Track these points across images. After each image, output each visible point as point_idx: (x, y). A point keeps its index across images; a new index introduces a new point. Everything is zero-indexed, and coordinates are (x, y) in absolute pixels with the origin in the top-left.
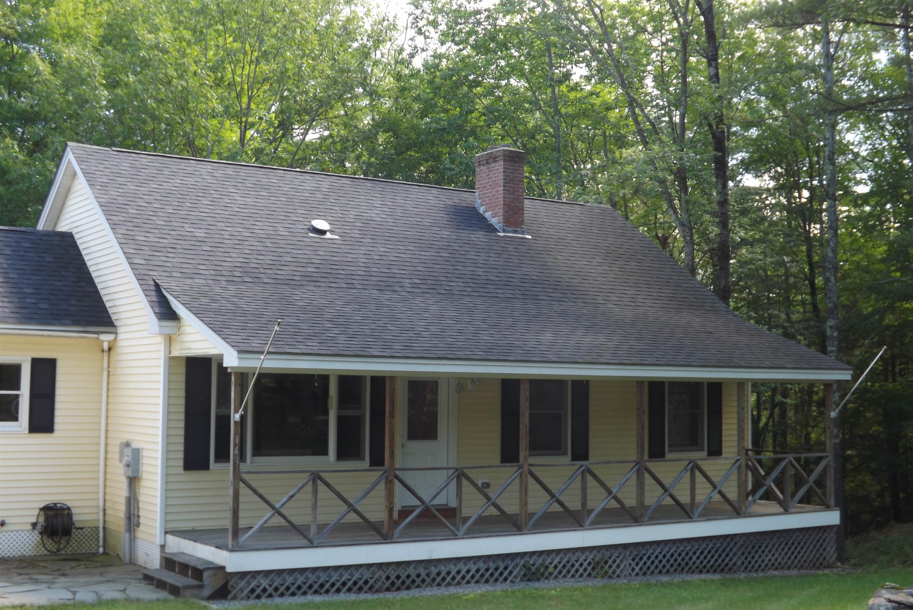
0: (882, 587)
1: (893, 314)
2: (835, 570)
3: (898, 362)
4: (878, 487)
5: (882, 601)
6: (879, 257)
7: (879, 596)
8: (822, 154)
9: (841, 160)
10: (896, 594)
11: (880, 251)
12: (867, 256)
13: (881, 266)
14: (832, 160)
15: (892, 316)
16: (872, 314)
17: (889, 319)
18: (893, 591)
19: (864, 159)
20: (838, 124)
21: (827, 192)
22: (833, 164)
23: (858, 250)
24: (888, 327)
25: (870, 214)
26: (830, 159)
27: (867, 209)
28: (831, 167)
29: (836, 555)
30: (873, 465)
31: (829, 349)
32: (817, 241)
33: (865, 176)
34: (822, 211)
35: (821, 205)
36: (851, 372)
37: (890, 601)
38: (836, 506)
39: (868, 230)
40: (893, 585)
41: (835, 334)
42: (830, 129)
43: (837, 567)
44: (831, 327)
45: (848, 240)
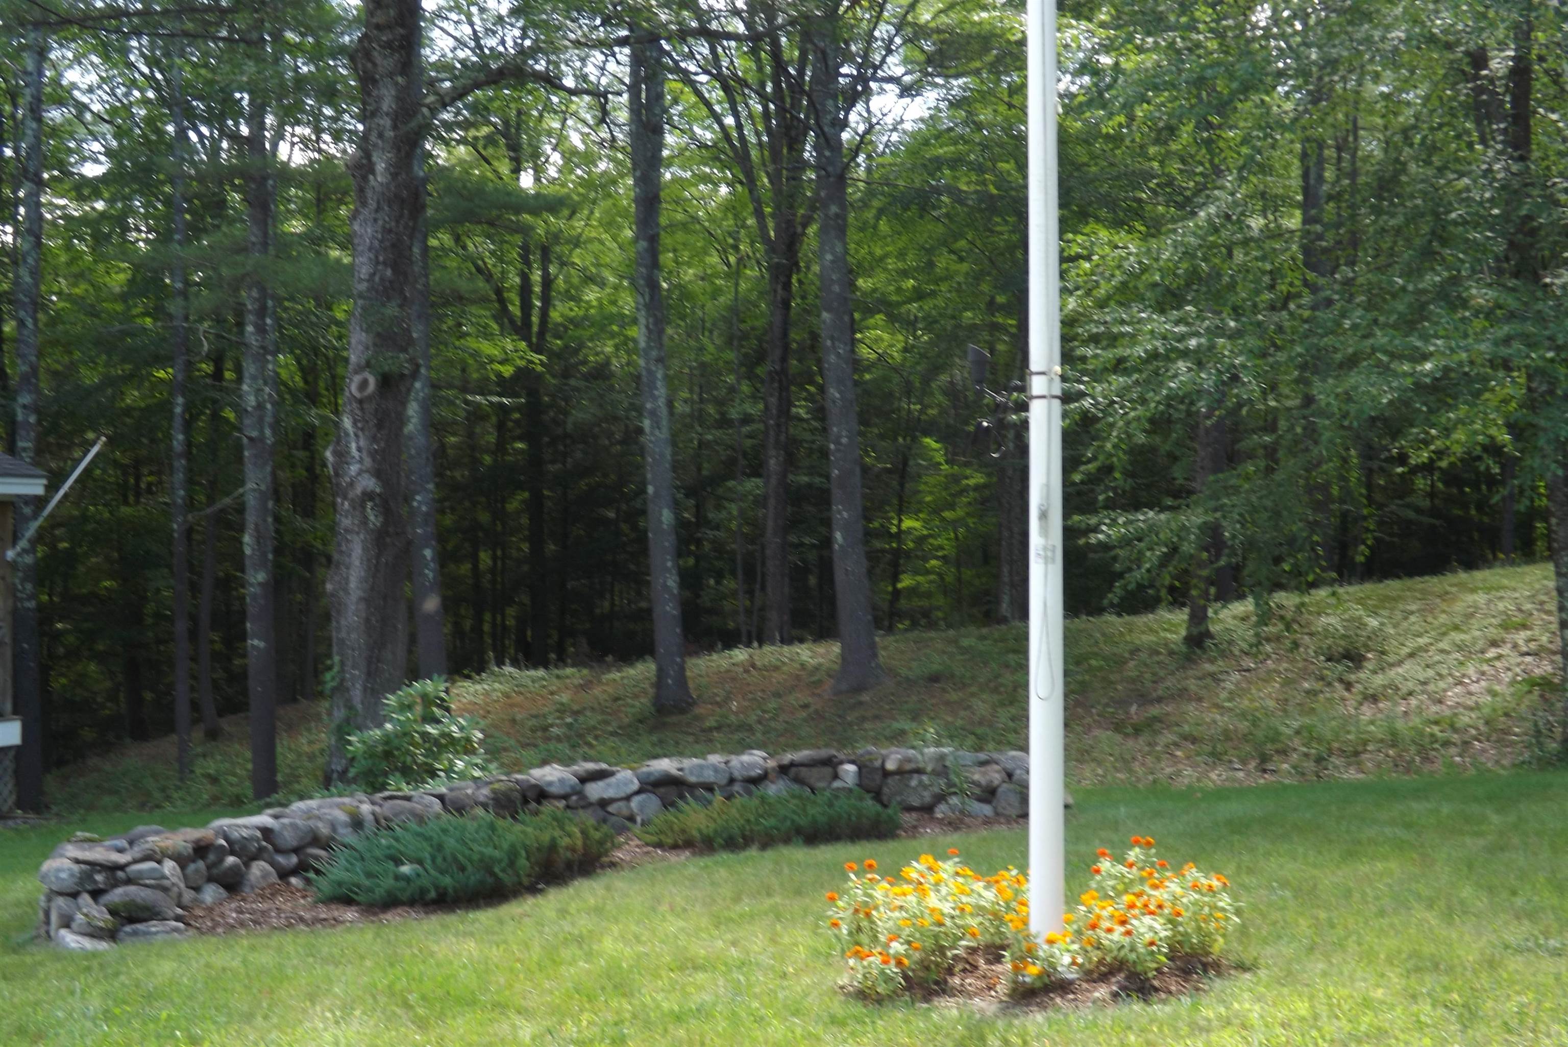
0: (69, 841)
1: (138, 389)
2: (10, 823)
3: (145, 471)
4: (108, 684)
5: (67, 864)
6: (117, 290)
7: (62, 856)
8: (21, 101)
9: (55, 115)
10: (90, 849)
11: (118, 280)
12: (96, 287)
13: (119, 307)
14: (36, 112)
15: (136, 393)
16: (99, 388)
17: (132, 397)
18: (86, 845)
19: (97, 116)
20: (51, 49)
21: (25, 170)
22: (39, 120)
23: (79, 276)
24: (128, 411)
25: (103, 215)
26: (32, 110)
27: (100, 205)
28: (34, 125)
29: (14, 797)
30: (100, 647)
31: (21, 444)
32: (7, 254)
33: (96, 147)
34: (18, 202)
35: (15, 192)
36: (44, 481)
37: (77, 861)
38: (16, 712)
39: (99, 239)
40: (87, 835)
41: (32, 419)
42: (36, 56)
43: (15, 818)
44: (24, 407)
45: (63, 258)
